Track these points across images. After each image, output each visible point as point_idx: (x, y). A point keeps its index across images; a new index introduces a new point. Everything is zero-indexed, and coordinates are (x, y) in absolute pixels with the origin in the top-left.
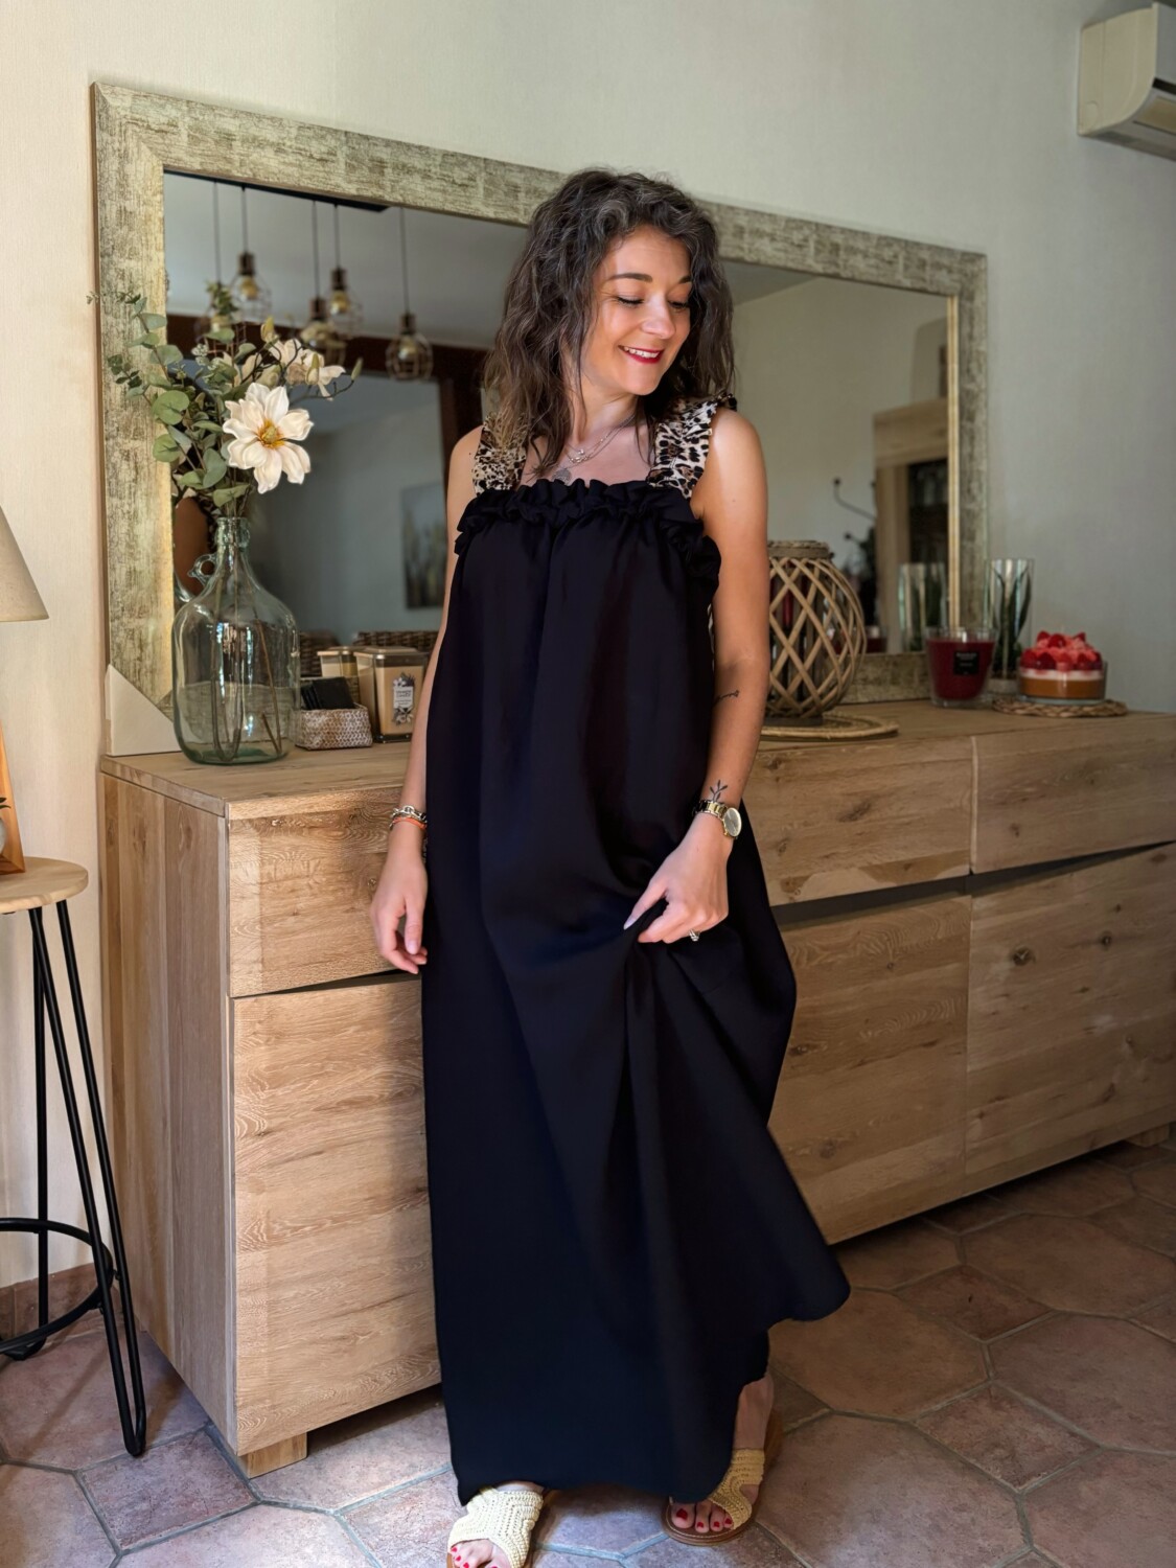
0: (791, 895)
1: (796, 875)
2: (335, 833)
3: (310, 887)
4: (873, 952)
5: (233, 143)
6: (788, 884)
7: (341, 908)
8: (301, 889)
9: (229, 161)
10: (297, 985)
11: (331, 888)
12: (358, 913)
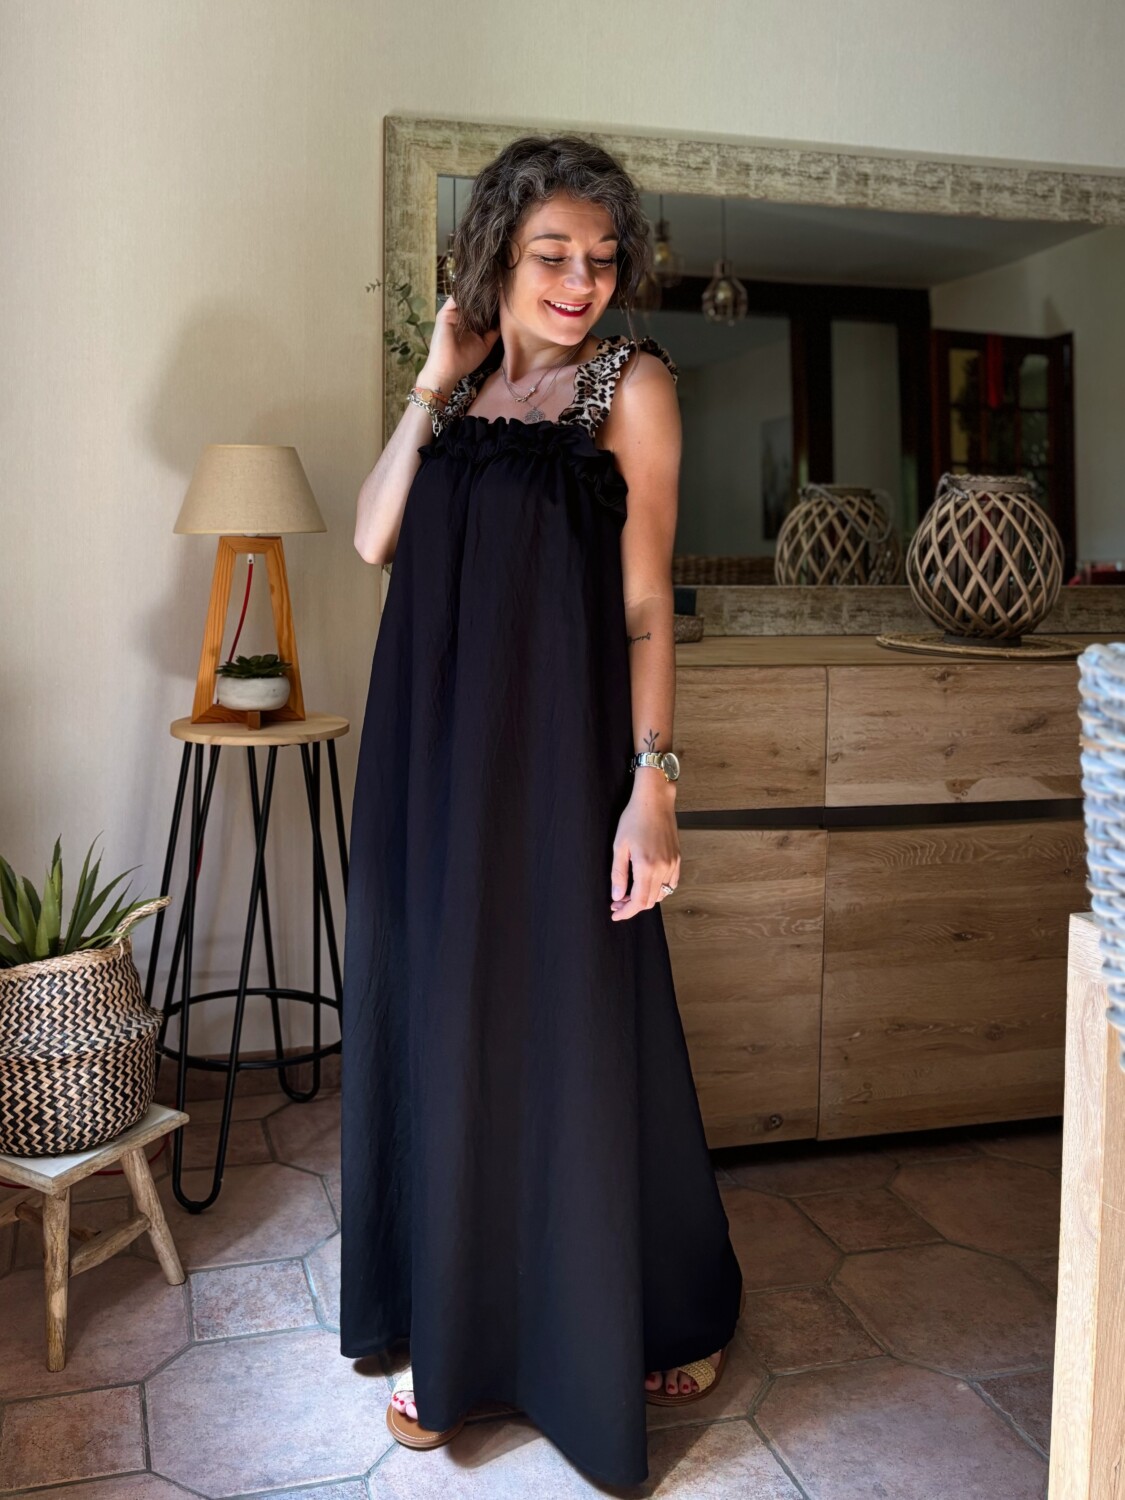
0: (957, 795)
1: (963, 778)
4: (1046, 856)
6: (954, 785)
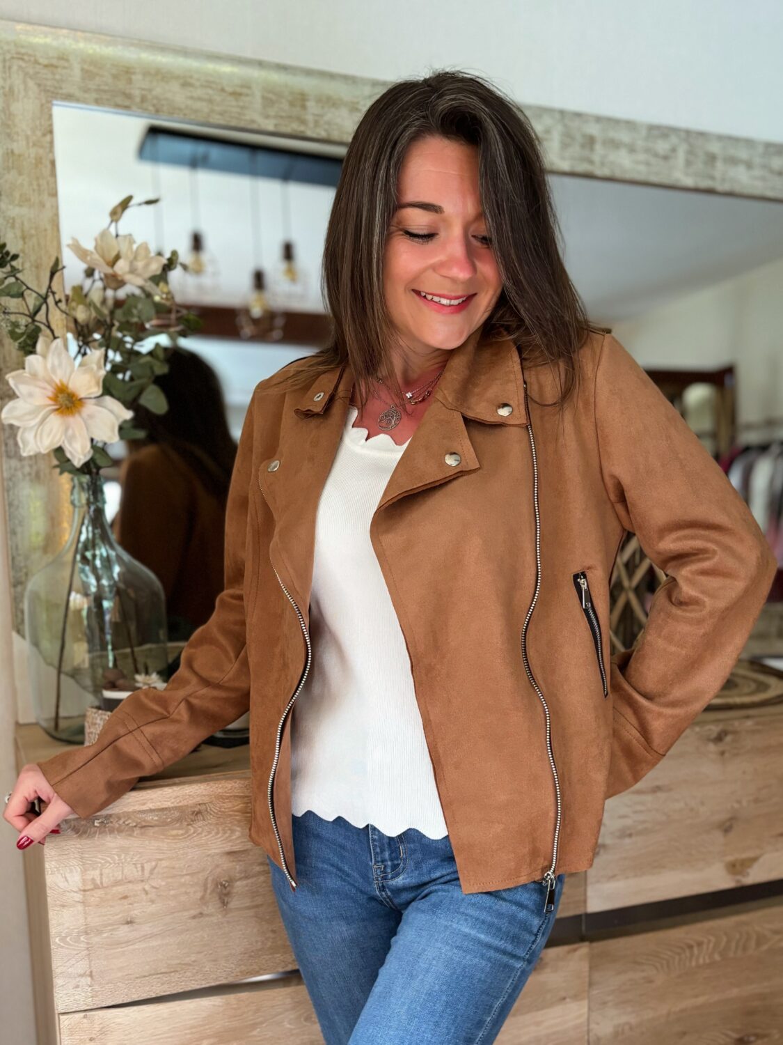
0: (739, 877)
1: (744, 856)
2: (174, 832)
3: (146, 893)
5: (134, 77)
6: (734, 865)
7: (186, 914)
8: (135, 896)
9: (129, 96)
10: (136, 998)
11: (172, 893)
12: (207, 919)
